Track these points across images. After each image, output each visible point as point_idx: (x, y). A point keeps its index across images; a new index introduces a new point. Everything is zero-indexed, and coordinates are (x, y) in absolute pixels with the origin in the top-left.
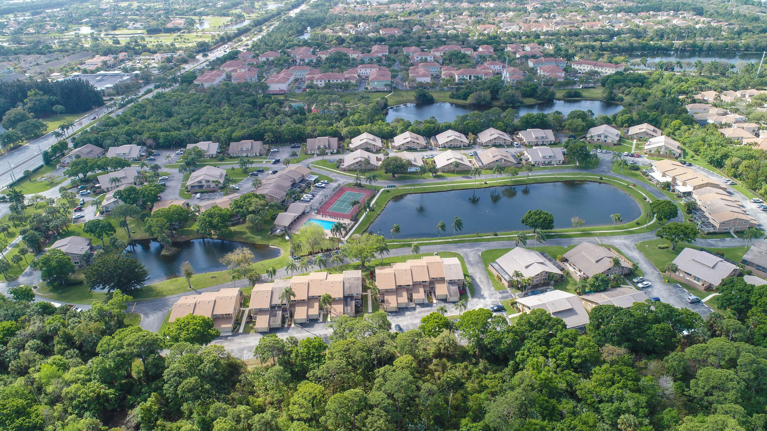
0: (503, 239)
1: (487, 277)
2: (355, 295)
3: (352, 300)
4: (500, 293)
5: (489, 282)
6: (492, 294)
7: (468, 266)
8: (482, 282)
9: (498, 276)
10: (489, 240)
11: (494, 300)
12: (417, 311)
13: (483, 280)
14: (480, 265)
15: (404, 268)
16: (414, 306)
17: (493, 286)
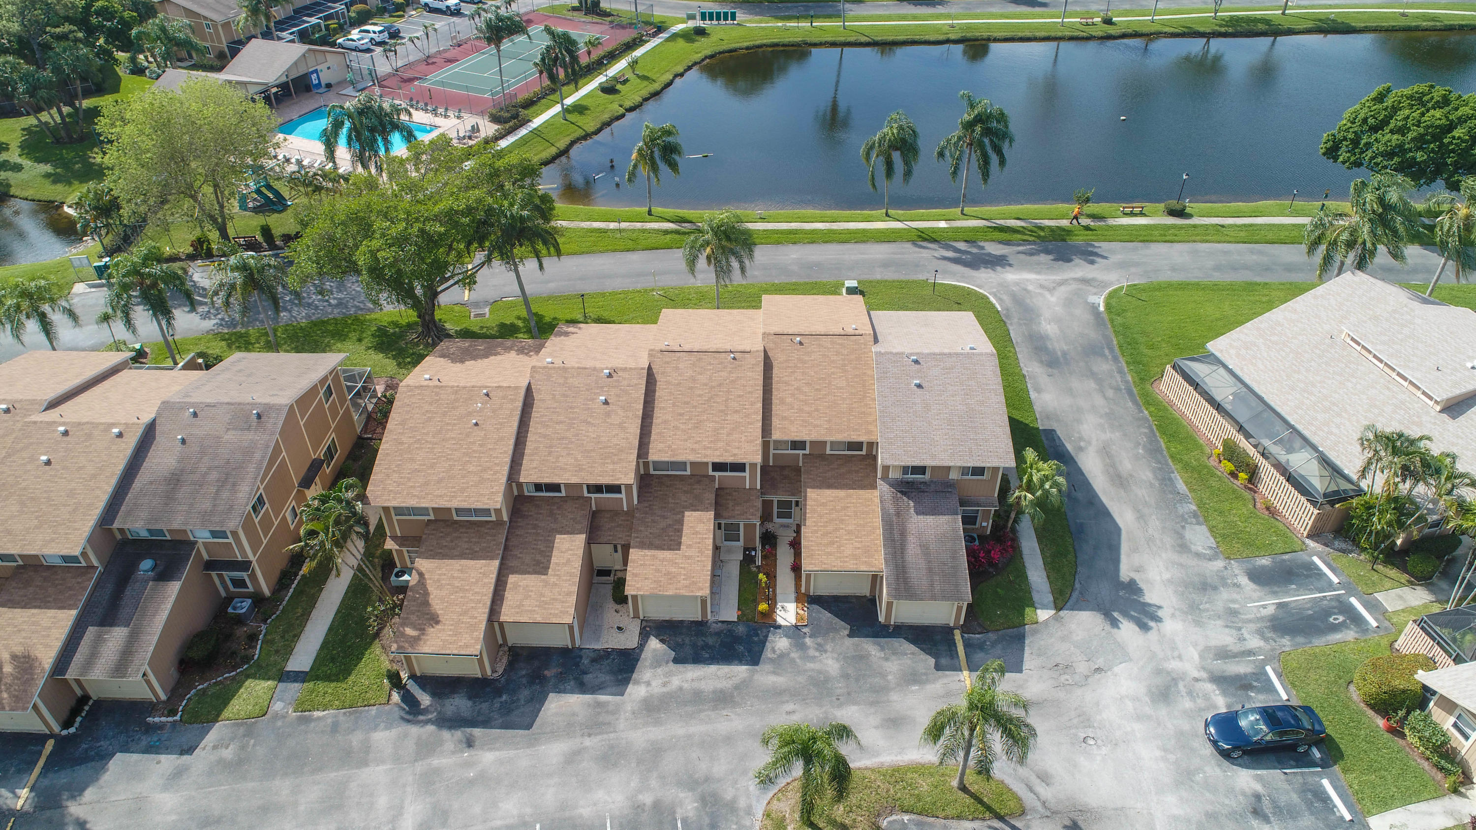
0: (1219, 233)
1: (1153, 451)
2: (202, 536)
3: (164, 575)
4: (1258, 577)
5: (1166, 482)
6: (1206, 587)
7: (1030, 367)
8: (1119, 480)
9: (1231, 452)
10: (1144, 236)
11: (1223, 637)
12: (636, 691)
13: (1126, 465)
14: (1103, 367)
15: (606, 364)
16: (629, 640)
17: (1203, 515)
